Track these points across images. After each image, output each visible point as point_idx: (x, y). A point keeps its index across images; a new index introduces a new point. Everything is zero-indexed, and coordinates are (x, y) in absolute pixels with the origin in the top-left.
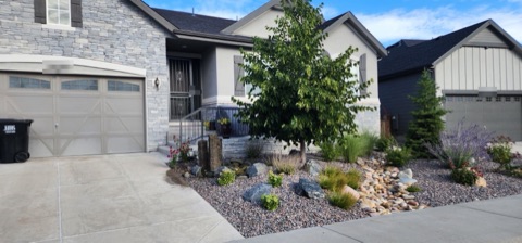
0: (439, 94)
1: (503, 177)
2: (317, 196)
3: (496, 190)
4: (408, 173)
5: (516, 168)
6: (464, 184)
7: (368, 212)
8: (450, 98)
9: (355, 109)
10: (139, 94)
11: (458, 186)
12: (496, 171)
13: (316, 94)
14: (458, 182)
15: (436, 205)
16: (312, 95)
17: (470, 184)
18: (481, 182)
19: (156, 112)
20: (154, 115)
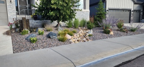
0: (107, 9)
1: (119, 32)
2: (55, 38)
3: (116, 35)
4: (91, 31)
5: (123, 29)
6: (106, 34)
7: (71, 43)
8: (110, 10)
9: (75, 10)
10: (5, 5)
11: (104, 34)
12: (117, 30)
13: (59, 3)
14: (105, 33)
15: (95, 40)
16: (57, 3)
17: (108, 34)
18: (112, 33)
19: (11, 11)
20: (11, 12)
